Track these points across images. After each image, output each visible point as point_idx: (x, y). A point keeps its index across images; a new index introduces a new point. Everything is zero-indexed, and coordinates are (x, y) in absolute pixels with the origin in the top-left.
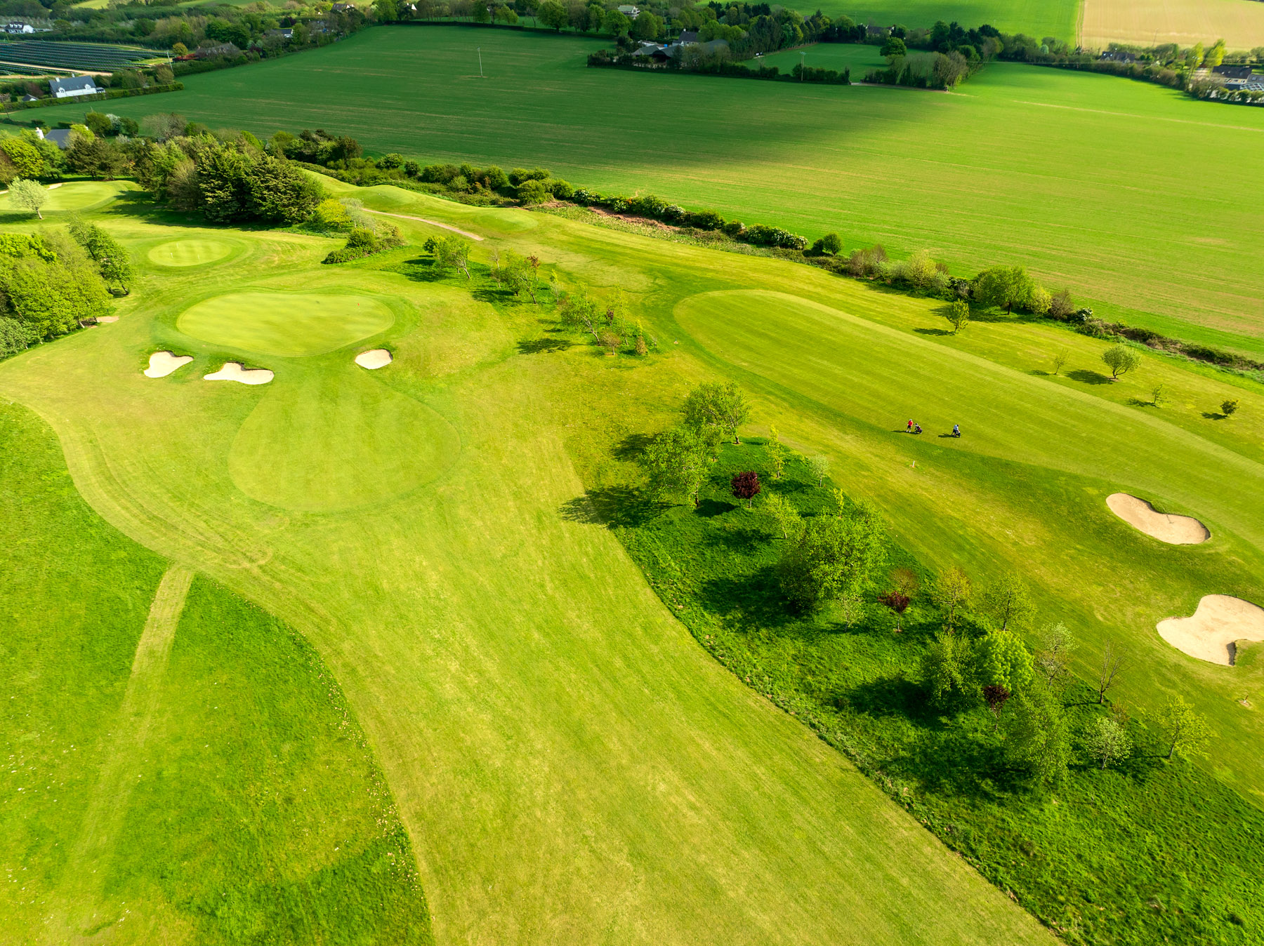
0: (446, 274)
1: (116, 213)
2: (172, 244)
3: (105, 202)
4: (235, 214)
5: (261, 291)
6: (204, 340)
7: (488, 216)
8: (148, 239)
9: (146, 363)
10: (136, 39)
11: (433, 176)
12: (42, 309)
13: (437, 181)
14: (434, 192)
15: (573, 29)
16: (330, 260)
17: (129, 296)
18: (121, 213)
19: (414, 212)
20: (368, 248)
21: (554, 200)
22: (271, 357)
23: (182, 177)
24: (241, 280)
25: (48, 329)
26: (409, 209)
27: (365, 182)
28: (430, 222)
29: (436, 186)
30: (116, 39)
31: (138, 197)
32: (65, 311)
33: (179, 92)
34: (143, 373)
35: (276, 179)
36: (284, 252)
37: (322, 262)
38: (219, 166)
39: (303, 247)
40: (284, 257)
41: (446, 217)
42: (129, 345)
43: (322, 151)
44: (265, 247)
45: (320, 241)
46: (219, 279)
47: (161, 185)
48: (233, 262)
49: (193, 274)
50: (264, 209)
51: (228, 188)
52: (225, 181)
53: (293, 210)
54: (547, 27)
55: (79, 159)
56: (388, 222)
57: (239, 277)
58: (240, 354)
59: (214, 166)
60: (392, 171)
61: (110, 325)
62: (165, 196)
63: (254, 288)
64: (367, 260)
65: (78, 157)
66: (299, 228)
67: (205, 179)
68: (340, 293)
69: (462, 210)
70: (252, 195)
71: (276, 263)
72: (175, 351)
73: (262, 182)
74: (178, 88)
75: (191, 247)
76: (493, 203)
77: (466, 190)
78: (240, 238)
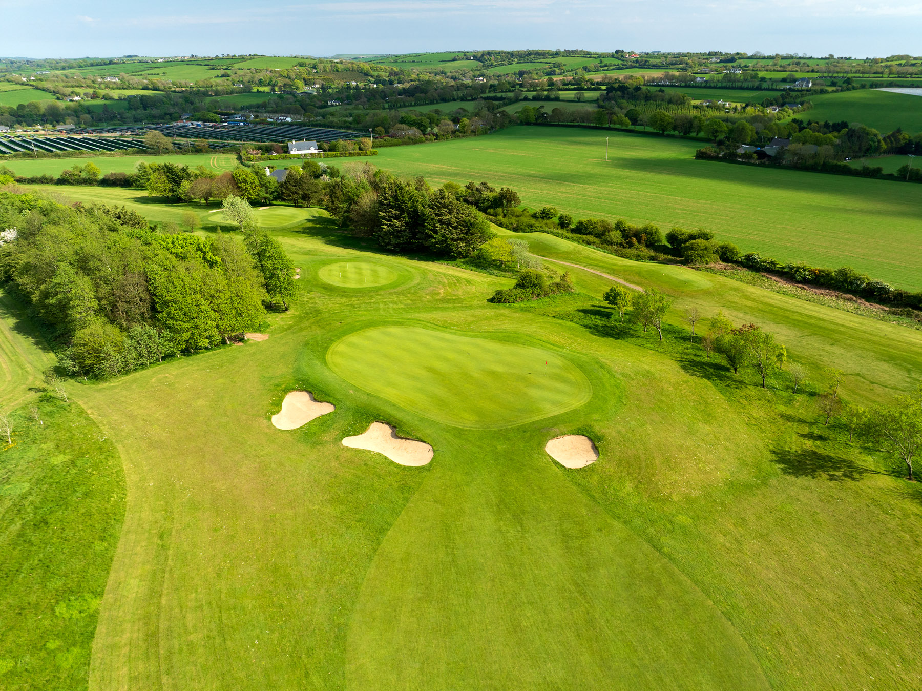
0: (632, 332)
1: (304, 232)
2: (342, 264)
3: (297, 223)
4: (405, 243)
5: (425, 327)
6: (353, 382)
7: (653, 271)
8: (322, 257)
9: (277, 406)
10: (352, 126)
11: (586, 228)
12: (185, 320)
13: (590, 233)
14: (589, 243)
15: (676, 133)
16: (497, 299)
17: (287, 313)
18: (308, 233)
19: (572, 259)
20: (537, 290)
21: (720, 262)
22: (433, 423)
23: (364, 206)
24: (404, 309)
25: (187, 342)
26: (567, 256)
27: (521, 229)
28: (592, 271)
29: (591, 238)
30: (339, 125)
31: (325, 222)
32: (209, 323)
33: (373, 157)
34: (270, 419)
35: (450, 213)
36: (450, 285)
37: (488, 300)
38: (400, 197)
39: (469, 282)
40: (450, 290)
41: (607, 268)
42: (267, 375)
43: (484, 200)
44: (432, 277)
45: (484, 277)
46: (381, 306)
47: (346, 212)
48: (399, 289)
49: (356, 297)
50: (433, 240)
51: (403, 218)
52: (402, 211)
53: (461, 245)
54: (655, 131)
55: (287, 188)
56: (550, 266)
57: (402, 306)
58: (394, 412)
59: (395, 198)
60: (546, 221)
61: (257, 344)
62: (346, 222)
63: (418, 322)
64: (535, 303)
65: (287, 187)
66: (463, 263)
67: (384, 208)
68: (518, 343)
69: (621, 263)
70: (424, 226)
71: (442, 295)
72: (317, 393)
73: (436, 215)
74: (374, 154)
75: (360, 269)
76: (652, 259)
77: (621, 244)
78: (407, 266)
